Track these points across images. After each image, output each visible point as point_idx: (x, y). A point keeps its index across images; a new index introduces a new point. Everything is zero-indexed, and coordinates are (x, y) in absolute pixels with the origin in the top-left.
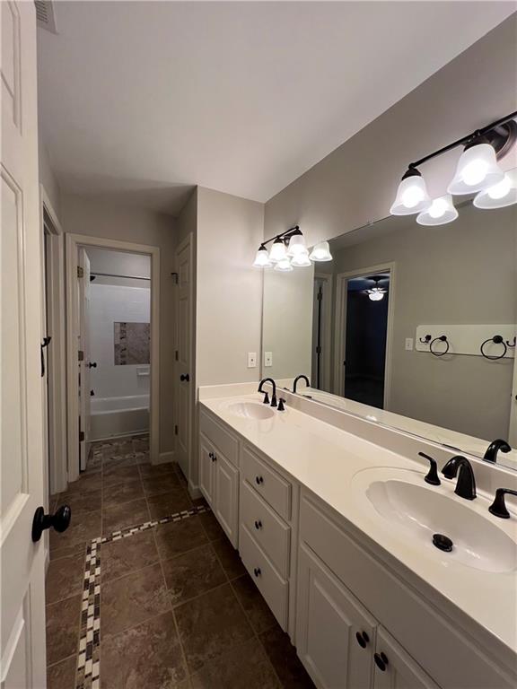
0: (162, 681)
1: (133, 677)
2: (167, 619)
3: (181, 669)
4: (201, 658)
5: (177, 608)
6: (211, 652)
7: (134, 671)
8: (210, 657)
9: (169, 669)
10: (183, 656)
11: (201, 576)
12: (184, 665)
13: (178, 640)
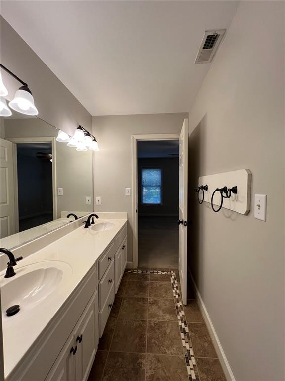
0: (157, 324)
1: (168, 331)
2: (151, 349)
3: (149, 323)
4: (141, 323)
5: (143, 352)
6: (137, 323)
7: (168, 333)
8: (138, 321)
9: (154, 326)
10: (147, 327)
11: (121, 367)
12: (148, 324)
13: (147, 335)
